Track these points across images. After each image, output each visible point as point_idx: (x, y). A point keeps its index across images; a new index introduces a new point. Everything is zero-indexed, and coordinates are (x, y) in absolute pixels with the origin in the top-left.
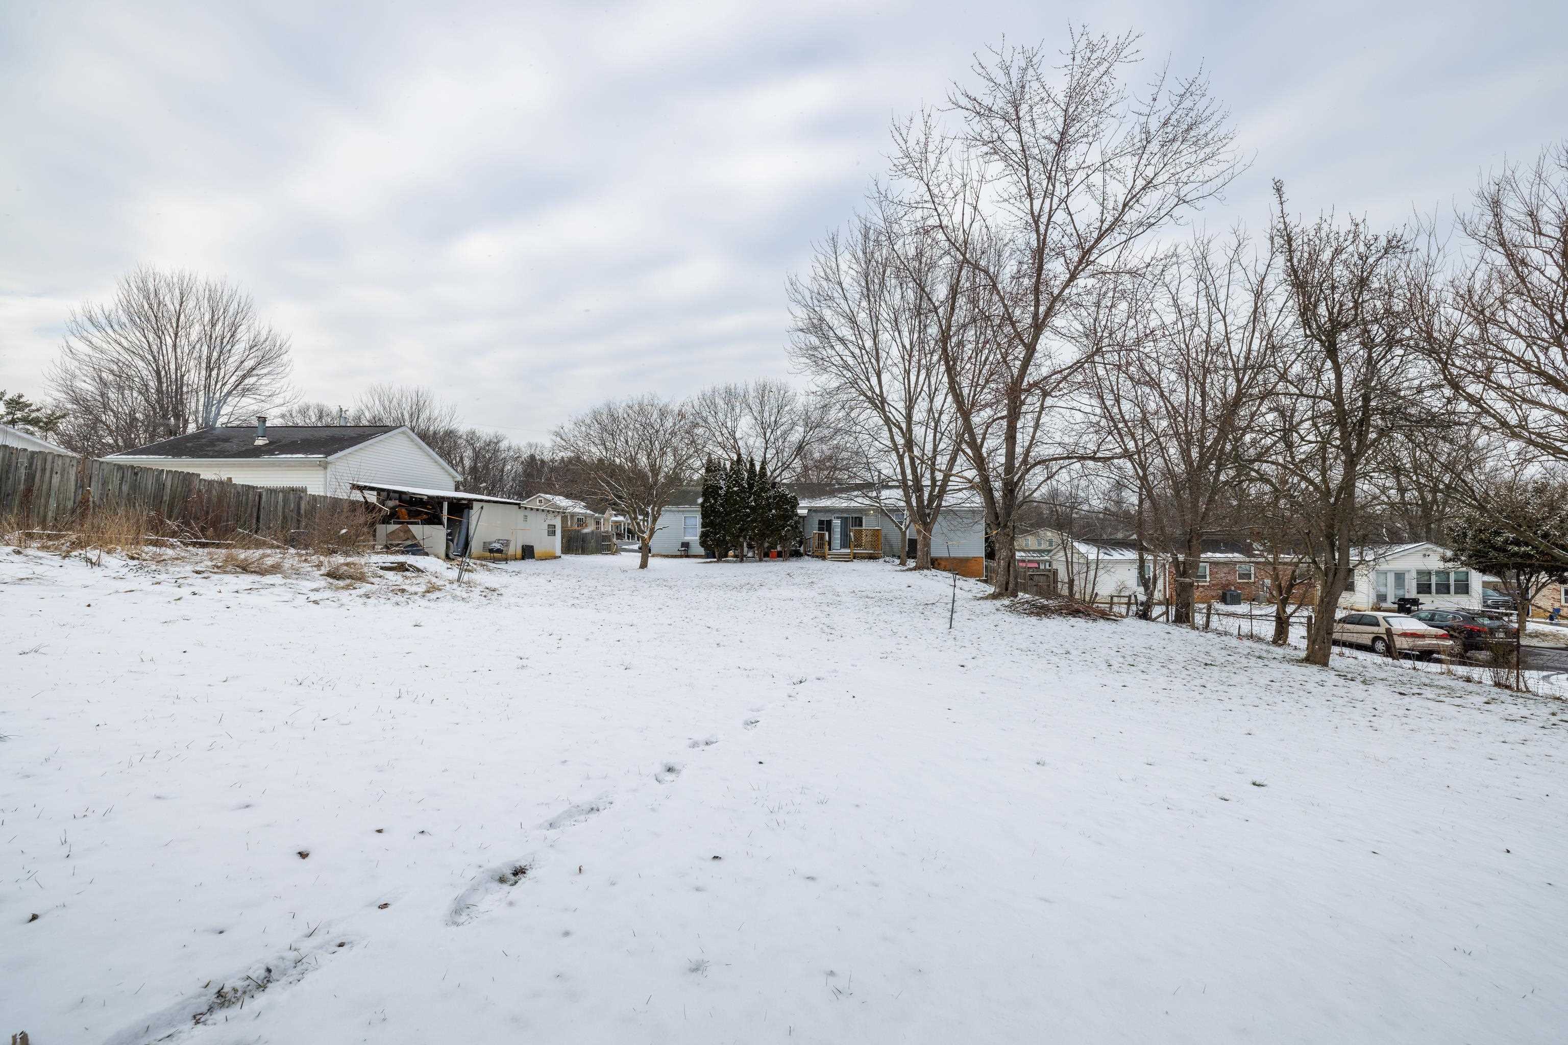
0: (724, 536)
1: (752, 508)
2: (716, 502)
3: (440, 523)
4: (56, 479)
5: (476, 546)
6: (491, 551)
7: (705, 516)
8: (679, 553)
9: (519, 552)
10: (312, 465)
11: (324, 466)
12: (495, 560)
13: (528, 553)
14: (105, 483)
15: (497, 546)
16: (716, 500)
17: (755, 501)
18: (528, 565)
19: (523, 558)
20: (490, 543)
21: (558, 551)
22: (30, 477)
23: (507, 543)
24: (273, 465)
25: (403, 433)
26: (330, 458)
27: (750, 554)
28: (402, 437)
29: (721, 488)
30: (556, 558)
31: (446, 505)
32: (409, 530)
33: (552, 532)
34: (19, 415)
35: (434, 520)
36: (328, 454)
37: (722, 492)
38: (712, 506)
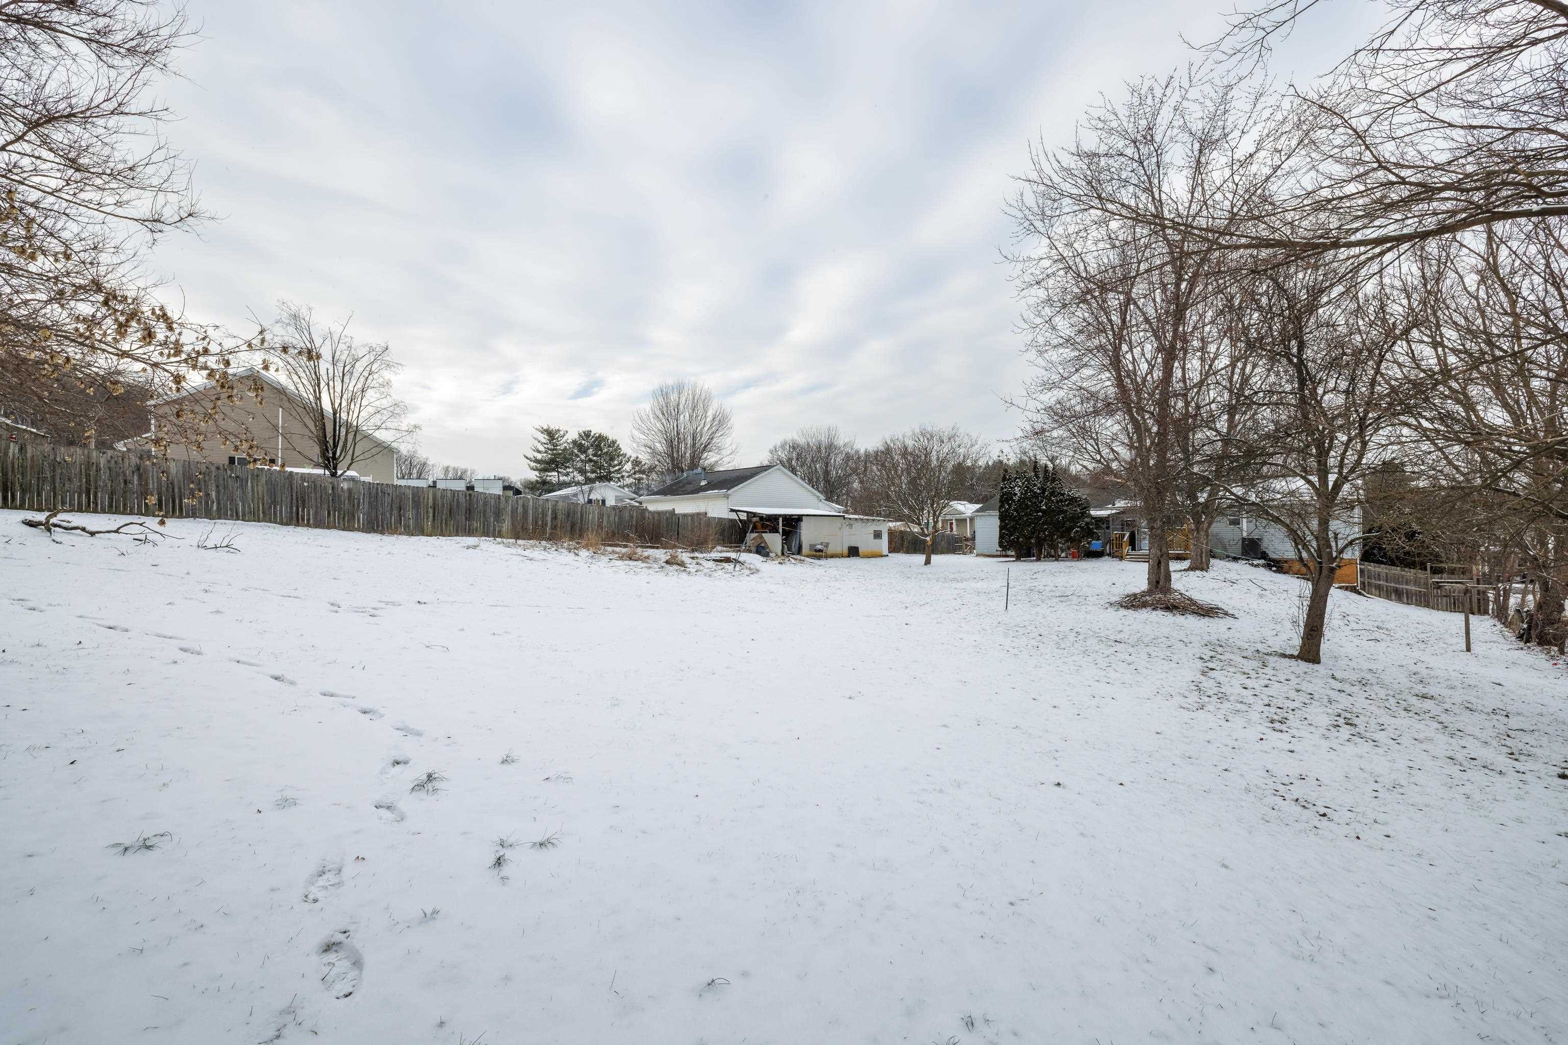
0: (1018, 538)
1: (1043, 512)
2: (1010, 507)
3: (777, 532)
4: (591, 516)
5: (805, 550)
6: (816, 551)
7: (1002, 518)
8: (999, 553)
9: (846, 551)
10: (717, 497)
11: (727, 497)
12: (819, 558)
13: (853, 552)
14: (609, 517)
15: (819, 547)
16: (1010, 505)
17: (1046, 504)
18: (854, 561)
19: (849, 556)
20: (815, 545)
21: (885, 551)
22: (582, 515)
23: (827, 545)
24: (705, 498)
25: (779, 469)
26: (729, 492)
27: (1063, 555)
28: (778, 473)
29: (1016, 494)
30: (882, 556)
31: (781, 519)
32: (762, 537)
33: (878, 535)
34: (637, 468)
35: (775, 530)
36: (729, 489)
37: (1016, 498)
38: (1007, 510)
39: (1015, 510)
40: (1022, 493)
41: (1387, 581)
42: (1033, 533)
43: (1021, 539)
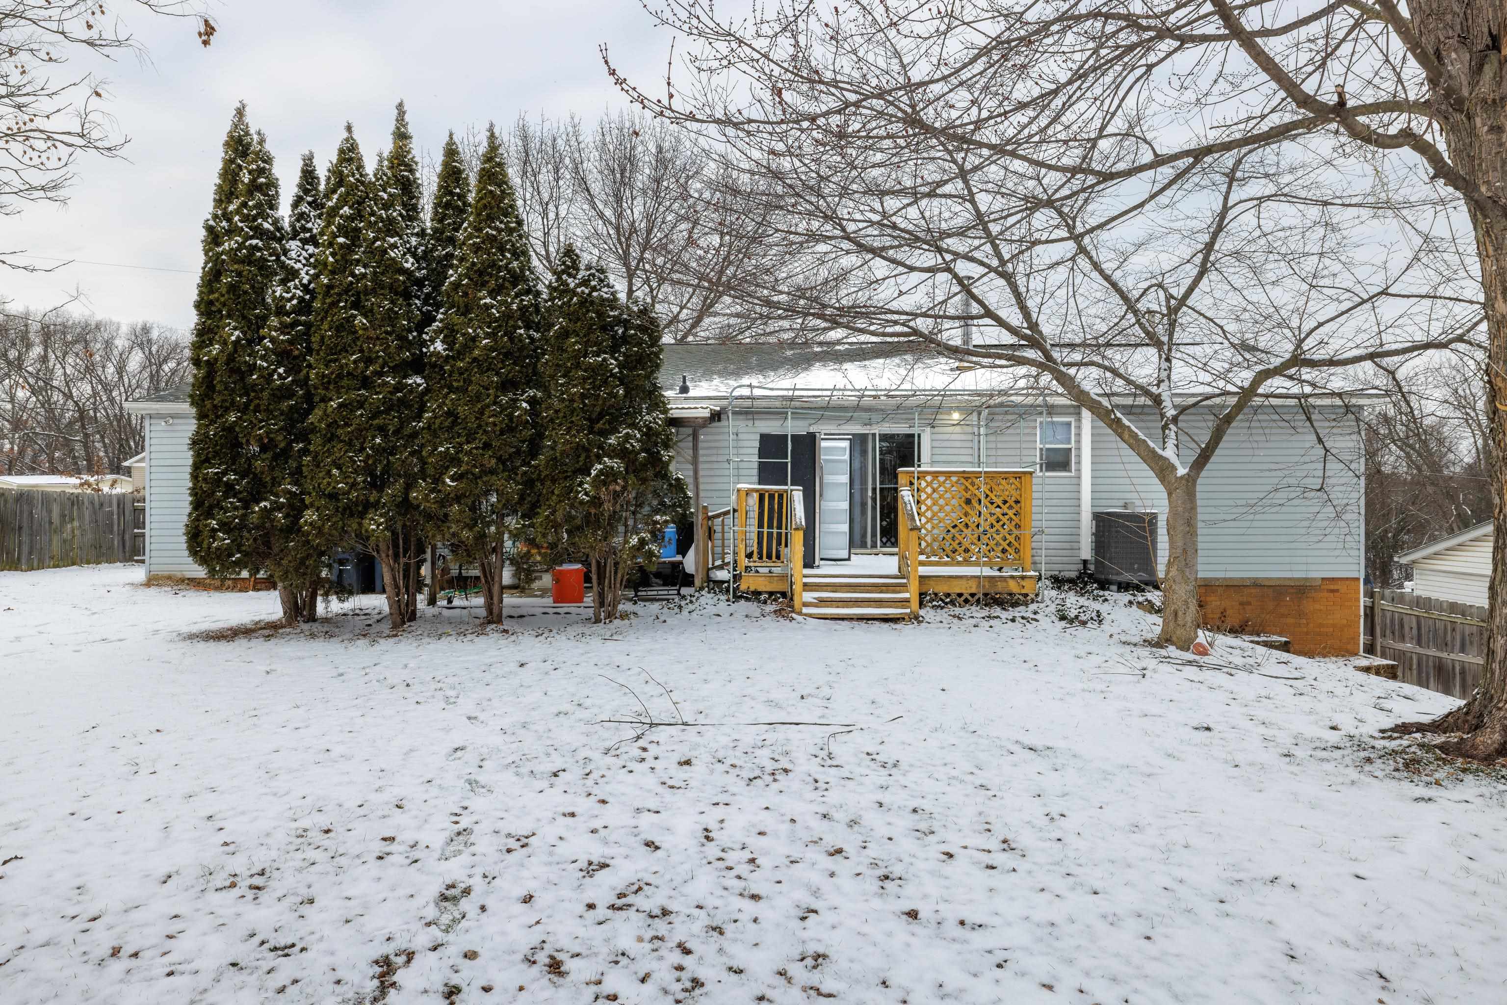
39: (283, 355)
40: (320, 265)
41: (1419, 643)
42: (378, 484)
43: (310, 516)
